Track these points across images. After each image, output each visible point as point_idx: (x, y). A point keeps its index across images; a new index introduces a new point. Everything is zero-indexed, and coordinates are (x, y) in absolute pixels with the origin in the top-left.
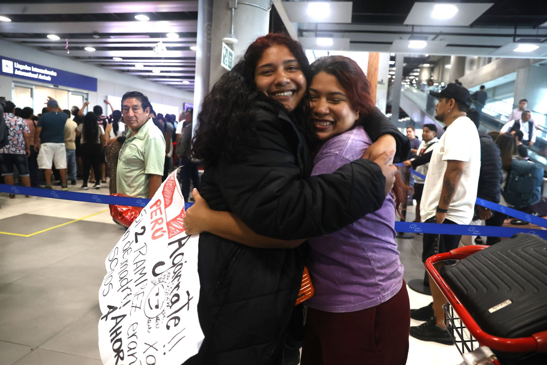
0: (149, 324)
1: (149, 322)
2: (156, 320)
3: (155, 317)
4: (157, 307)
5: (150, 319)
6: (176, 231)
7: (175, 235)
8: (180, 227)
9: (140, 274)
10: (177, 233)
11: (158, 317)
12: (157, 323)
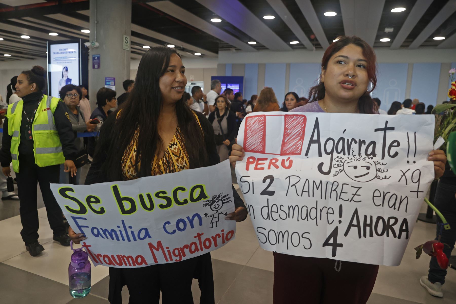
0: (381, 178)
1: (379, 177)
2: (380, 172)
3: (377, 172)
4: (368, 168)
5: (377, 176)
6: (298, 145)
7: (302, 147)
8: (297, 140)
9: (317, 189)
10: (301, 143)
11: (377, 170)
12: (382, 172)
